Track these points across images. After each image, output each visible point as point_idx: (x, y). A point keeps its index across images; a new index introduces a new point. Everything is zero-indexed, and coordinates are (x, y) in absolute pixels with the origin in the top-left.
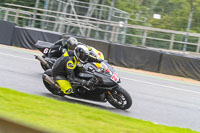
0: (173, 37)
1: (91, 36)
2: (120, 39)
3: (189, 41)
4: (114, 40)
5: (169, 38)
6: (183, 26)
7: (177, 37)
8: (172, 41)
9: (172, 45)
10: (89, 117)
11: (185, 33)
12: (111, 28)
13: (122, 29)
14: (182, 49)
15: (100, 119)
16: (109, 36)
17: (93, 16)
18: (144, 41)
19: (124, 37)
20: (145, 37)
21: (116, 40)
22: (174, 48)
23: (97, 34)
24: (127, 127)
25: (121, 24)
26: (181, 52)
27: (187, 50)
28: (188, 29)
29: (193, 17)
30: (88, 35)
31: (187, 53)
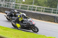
0: (28, 7)
1: (5, 7)
2: (13, 7)
3: (33, 8)
4: (11, 8)
5: (27, 7)
6: (31, 3)
7: (30, 7)
8: (28, 8)
9: (28, 9)
10: (4, 29)
11: (32, 6)
12: (10, 4)
13: (14, 4)
14: (31, 10)
15: (7, 30)
16: (10, 6)
17: (5, 1)
18: (20, 8)
19: (14, 7)
20: (20, 7)
21: (12, 7)
22: (29, 10)
23: (7, 6)
24: (15, 32)
25: (13, 3)
26: (31, 11)
27: (33, 10)
28: (33, 4)
29: (35, 1)
30: (4, 6)
31: (32, 11)
